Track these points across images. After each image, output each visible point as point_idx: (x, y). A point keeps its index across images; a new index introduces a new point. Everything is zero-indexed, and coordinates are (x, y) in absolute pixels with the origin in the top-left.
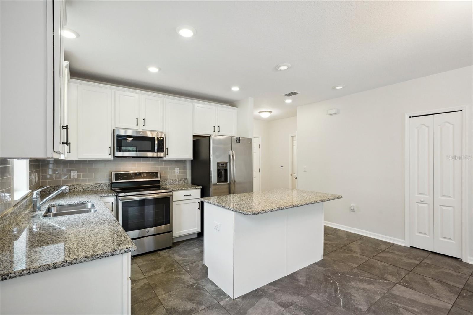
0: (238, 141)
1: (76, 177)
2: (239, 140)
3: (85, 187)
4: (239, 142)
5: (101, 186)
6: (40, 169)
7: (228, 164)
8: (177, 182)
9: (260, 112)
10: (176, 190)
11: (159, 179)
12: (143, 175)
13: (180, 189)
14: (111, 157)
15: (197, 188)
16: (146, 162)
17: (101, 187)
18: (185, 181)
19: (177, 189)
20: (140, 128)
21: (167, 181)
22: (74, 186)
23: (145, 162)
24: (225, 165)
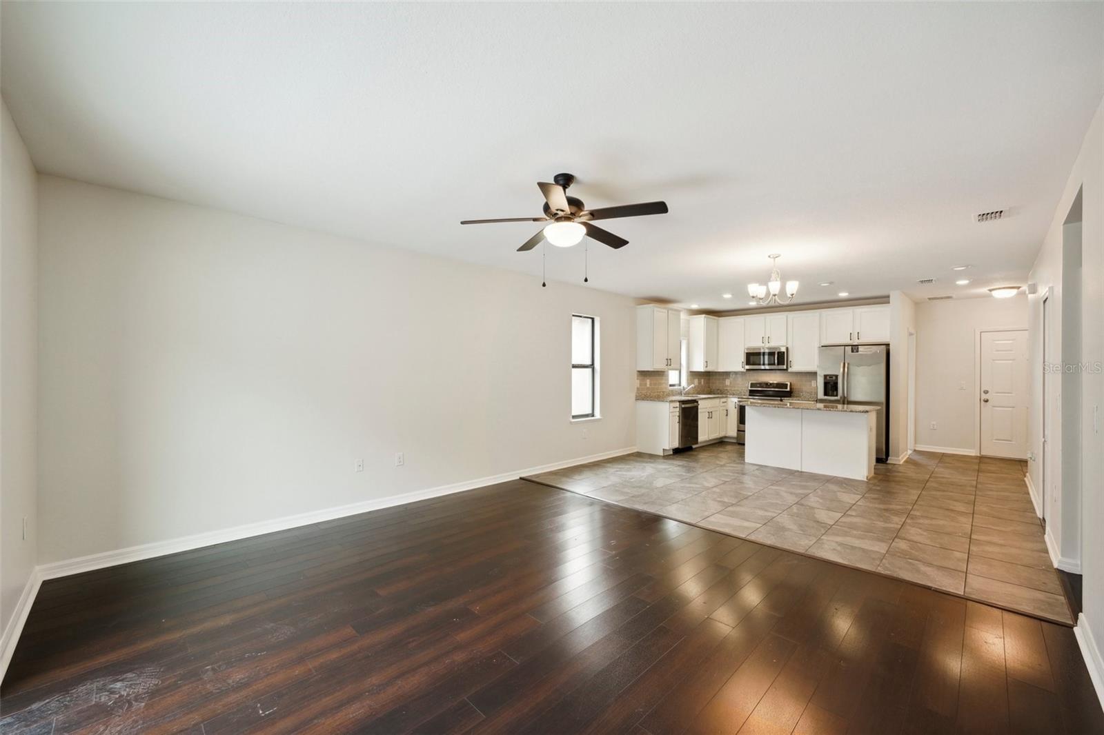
0: (855, 351)
1: (729, 384)
3: (732, 391)
4: (858, 352)
6: (710, 378)
7: (838, 376)
8: (813, 395)
9: (990, 290)
11: (788, 389)
12: (774, 385)
14: (743, 370)
20: (768, 345)
21: (800, 392)
22: (727, 390)
24: (834, 378)
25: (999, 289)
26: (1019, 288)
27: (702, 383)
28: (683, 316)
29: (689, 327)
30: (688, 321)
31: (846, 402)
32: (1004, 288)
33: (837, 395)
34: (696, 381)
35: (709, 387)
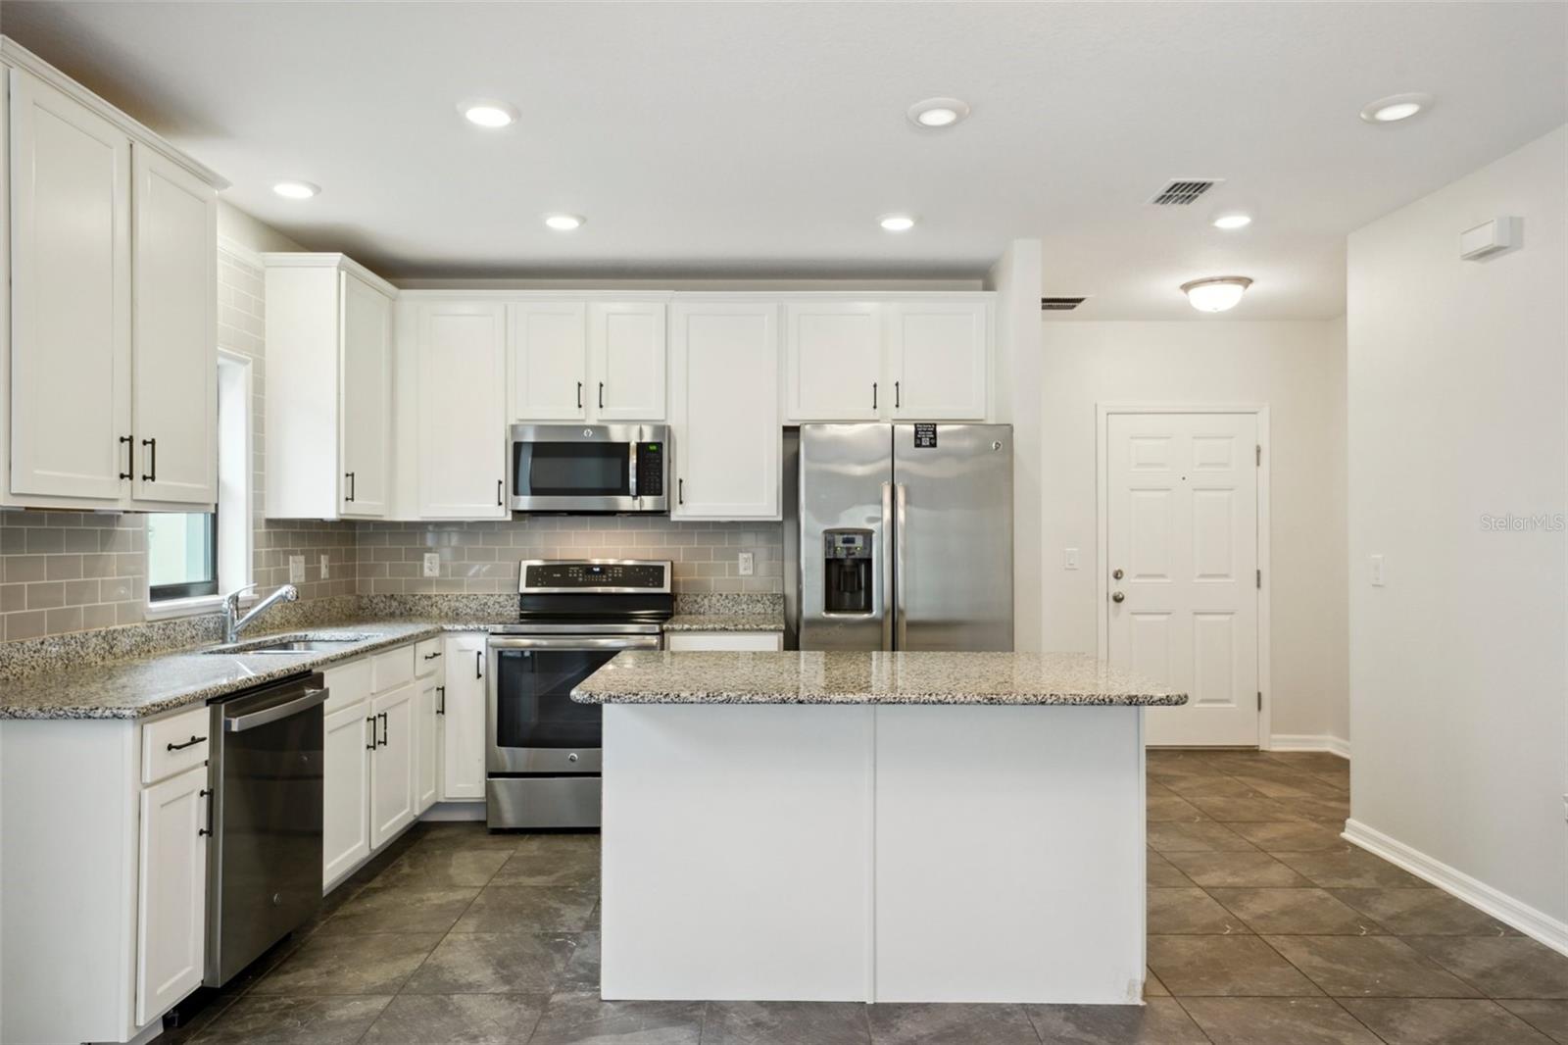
0: (926, 441)
1: (436, 573)
2: (935, 438)
3: (457, 604)
4: (934, 445)
5: (499, 603)
6: (357, 547)
7: (874, 535)
8: (744, 606)
9: (1186, 287)
10: (682, 630)
11: (667, 589)
12: (613, 573)
13: (694, 627)
14: (502, 514)
15: (765, 630)
16: (634, 531)
17: (497, 606)
18: (774, 605)
19: (686, 626)
20: (592, 417)
21: (706, 601)
22: (430, 597)
23: (630, 531)
24: (859, 542)
25: (1212, 281)
26: (1246, 282)
27: (324, 572)
28: (231, 244)
29: (261, 309)
30: (257, 281)
31: (903, 636)
32: (1223, 280)
33: (869, 608)
34: (297, 566)
35: (351, 590)
